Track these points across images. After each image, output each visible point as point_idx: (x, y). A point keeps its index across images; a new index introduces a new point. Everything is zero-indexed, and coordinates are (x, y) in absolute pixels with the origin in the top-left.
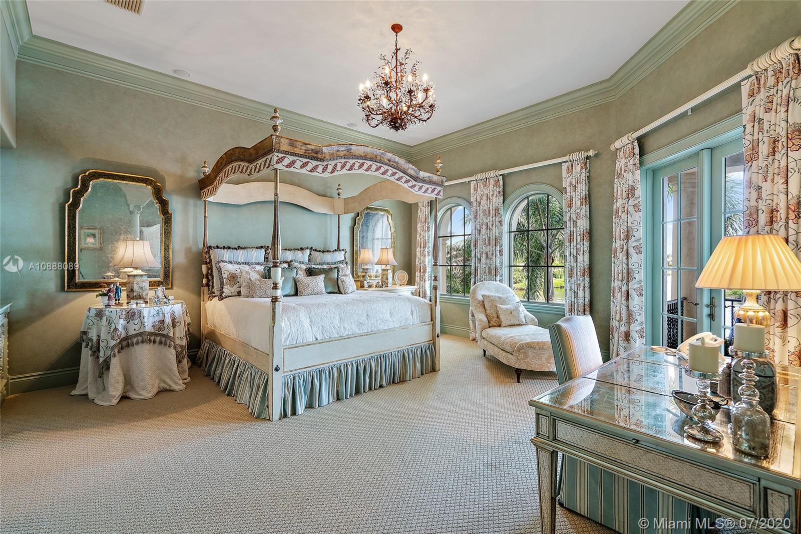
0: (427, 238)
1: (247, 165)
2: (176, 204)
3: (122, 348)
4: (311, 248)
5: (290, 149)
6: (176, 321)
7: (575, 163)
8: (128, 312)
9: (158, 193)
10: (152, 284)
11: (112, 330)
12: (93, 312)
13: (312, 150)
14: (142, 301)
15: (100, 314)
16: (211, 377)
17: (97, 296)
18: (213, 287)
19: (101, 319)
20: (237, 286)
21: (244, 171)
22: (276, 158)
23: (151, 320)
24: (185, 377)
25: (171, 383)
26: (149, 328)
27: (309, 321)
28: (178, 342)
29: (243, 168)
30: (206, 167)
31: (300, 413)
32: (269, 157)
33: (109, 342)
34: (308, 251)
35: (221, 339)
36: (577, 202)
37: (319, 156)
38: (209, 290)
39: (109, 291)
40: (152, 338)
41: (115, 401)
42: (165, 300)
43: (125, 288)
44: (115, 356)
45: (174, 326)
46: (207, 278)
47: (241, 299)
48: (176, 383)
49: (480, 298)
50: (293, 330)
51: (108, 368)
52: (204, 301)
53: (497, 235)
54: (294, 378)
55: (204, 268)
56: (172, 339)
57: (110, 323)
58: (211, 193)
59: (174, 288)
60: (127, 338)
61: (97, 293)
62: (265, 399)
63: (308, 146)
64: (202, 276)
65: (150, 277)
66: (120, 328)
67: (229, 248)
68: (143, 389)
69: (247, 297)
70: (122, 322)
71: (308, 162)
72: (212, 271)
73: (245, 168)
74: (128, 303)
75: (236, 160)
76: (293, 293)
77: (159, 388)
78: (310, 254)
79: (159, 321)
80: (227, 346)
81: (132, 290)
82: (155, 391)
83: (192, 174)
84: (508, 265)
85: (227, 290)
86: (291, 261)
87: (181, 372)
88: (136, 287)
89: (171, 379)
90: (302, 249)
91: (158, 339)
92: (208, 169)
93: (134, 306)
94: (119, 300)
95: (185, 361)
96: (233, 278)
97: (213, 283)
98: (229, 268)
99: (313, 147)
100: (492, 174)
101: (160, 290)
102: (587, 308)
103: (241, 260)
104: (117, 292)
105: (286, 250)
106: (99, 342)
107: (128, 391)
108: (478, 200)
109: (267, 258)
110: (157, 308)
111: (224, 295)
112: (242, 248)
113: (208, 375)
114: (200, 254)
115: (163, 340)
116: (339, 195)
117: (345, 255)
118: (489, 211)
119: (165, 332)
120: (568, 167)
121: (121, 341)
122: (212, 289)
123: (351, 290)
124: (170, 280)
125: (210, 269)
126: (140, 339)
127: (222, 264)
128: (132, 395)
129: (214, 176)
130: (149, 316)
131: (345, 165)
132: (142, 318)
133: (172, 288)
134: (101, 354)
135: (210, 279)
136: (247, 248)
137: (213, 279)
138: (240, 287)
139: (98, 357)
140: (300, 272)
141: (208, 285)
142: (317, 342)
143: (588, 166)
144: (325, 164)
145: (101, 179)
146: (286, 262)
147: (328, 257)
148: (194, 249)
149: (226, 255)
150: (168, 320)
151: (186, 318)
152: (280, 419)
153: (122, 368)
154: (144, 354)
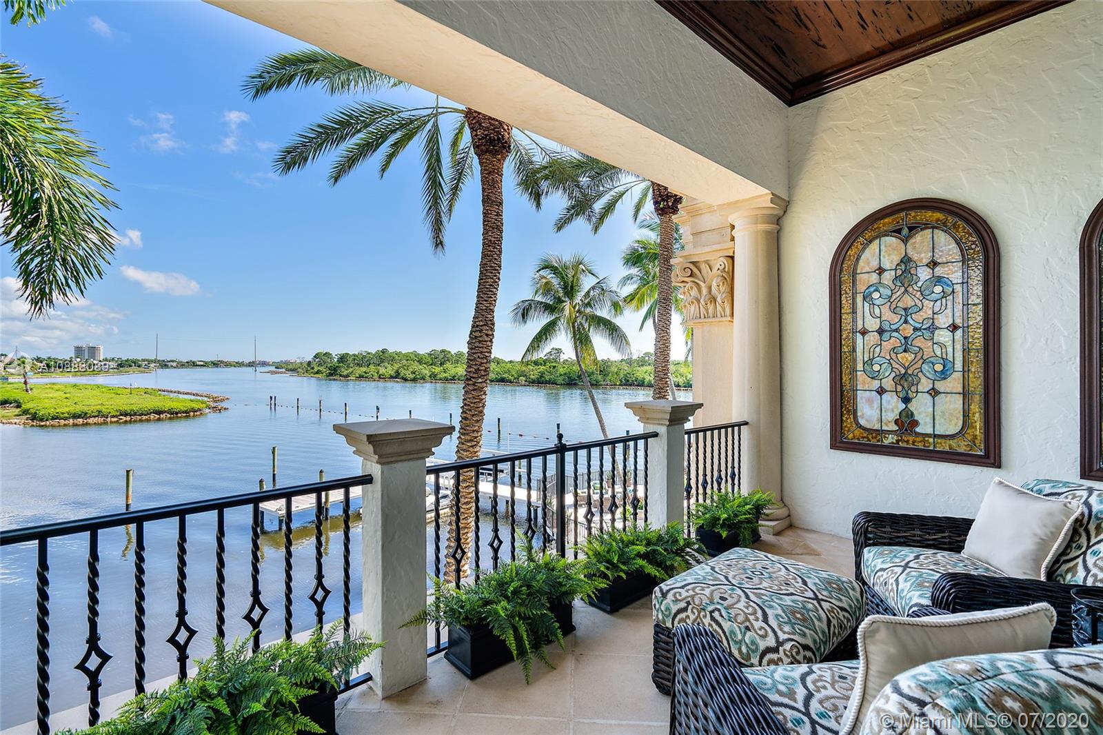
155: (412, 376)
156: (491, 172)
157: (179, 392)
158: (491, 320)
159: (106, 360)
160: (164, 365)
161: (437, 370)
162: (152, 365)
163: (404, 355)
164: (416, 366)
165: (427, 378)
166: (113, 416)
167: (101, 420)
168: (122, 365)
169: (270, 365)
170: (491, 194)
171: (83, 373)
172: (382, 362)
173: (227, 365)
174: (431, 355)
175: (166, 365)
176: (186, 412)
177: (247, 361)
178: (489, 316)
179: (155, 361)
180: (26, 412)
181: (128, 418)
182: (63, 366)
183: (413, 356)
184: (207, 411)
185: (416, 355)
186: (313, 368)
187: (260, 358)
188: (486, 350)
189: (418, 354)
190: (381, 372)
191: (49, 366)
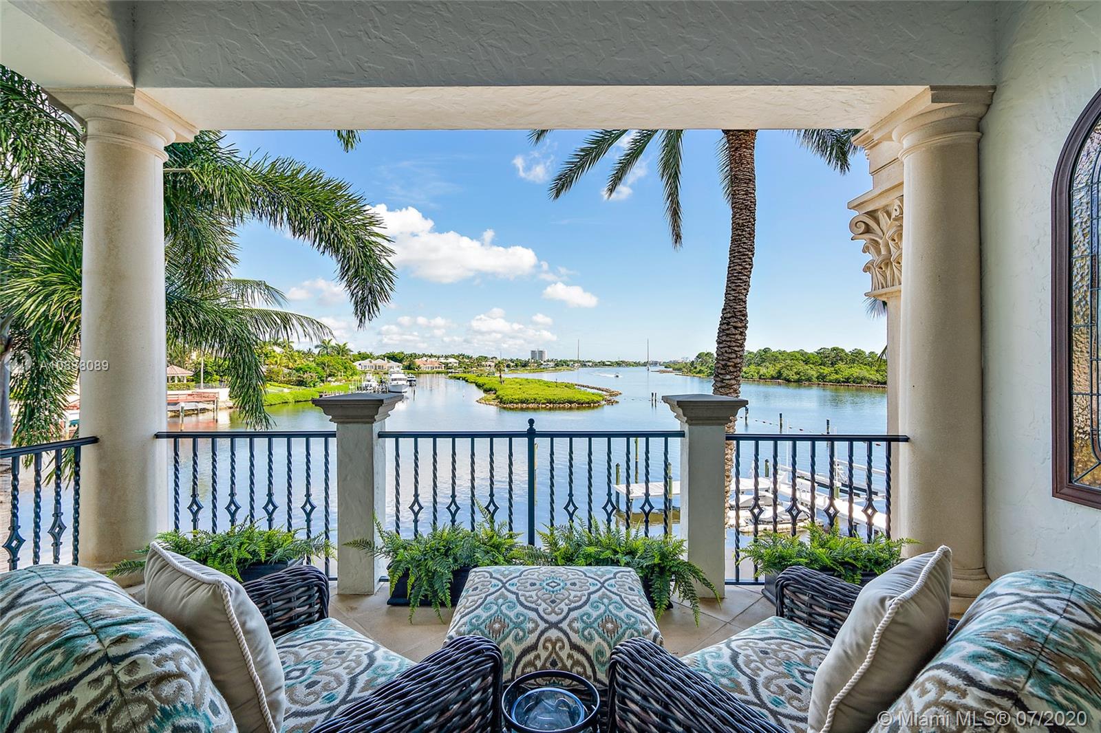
155: (796, 377)
156: (737, 148)
157: (588, 387)
158: (740, 311)
159: (548, 361)
160: (584, 364)
161: (826, 370)
162: (576, 365)
163: (789, 354)
164: (801, 367)
165: (814, 379)
166: (543, 404)
167: (536, 406)
168: (558, 364)
169: (660, 365)
170: (738, 173)
171: (534, 371)
172: (763, 362)
173: (628, 364)
174: (820, 353)
175: (585, 365)
176: (588, 403)
177: (642, 361)
178: (738, 307)
179: (579, 361)
180: (497, 397)
181: (552, 406)
182: (525, 365)
183: (798, 356)
184: (604, 402)
185: (802, 353)
186: (696, 368)
187: (652, 359)
188: (734, 344)
189: (806, 353)
190: (761, 373)
191: (516, 365)
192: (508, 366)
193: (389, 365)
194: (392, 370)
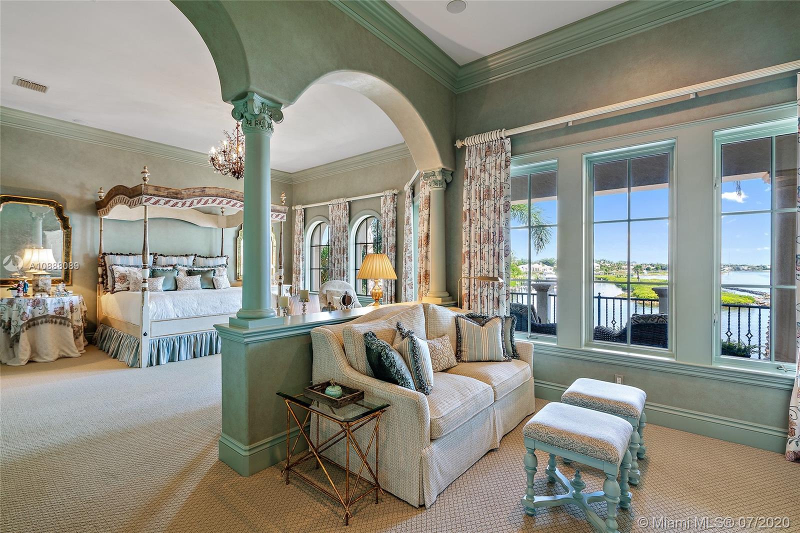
0: (301, 248)
1: (128, 199)
2: (75, 220)
3: (29, 327)
4: (196, 255)
5: (156, 193)
6: (74, 308)
7: (388, 198)
8: (34, 301)
9: (59, 212)
10: (54, 282)
11: (21, 314)
12: (5, 302)
13: (173, 193)
14: (46, 294)
15: (11, 302)
16: (103, 350)
17: (8, 290)
18: (107, 284)
19: (12, 306)
20: (127, 283)
21: (127, 202)
22: (144, 199)
23: (53, 307)
24: (81, 349)
25: (69, 352)
26: (51, 312)
27: (172, 304)
28: (75, 323)
29: (126, 200)
30: (102, 192)
31: (163, 363)
32: (141, 197)
33: (18, 322)
34: (193, 257)
35: (112, 322)
36: (388, 225)
37: (179, 196)
38: (104, 287)
39: (19, 286)
40: (54, 320)
41: (23, 363)
42: (65, 293)
43: (31, 285)
44: (23, 331)
45: (72, 311)
46: (102, 277)
47: (129, 292)
48: (73, 352)
49: (325, 292)
50: (159, 310)
51: (18, 341)
52: (99, 295)
53: (345, 246)
54: (159, 341)
55: (100, 270)
56: (70, 321)
57: (19, 309)
58: (106, 213)
59: (74, 285)
60: (33, 319)
61: (8, 288)
62: (137, 355)
63: (170, 190)
64: (98, 276)
65: (52, 276)
66: (28, 312)
67: (122, 254)
68: (47, 355)
69: (134, 291)
70: (29, 307)
71: (170, 200)
72: (106, 272)
73: (127, 201)
74: (34, 295)
75: (122, 194)
76: (173, 288)
77: (59, 355)
78: (195, 259)
79: (60, 308)
80: (116, 326)
81: (37, 286)
82: (56, 357)
83: (91, 197)
84: (354, 268)
85: (118, 286)
86: (176, 265)
87: (78, 346)
88: (40, 284)
89: (69, 349)
90: (187, 255)
91: (58, 321)
92: (104, 194)
93: (39, 297)
94: (26, 293)
95: (81, 338)
96: (124, 278)
97: (107, 281)
98: (119, 270)
99: (174, 191)
100: (341, 200)
101: (61, 286)
102: (393, 299)
103: (131, 263)
104: (25, 287)
105: (173, 256)
106: (10, 322)
107: (34, 357)
108: (334, 220)
109: (155, 262)
110: (58, 298)
111: (115, 290)
112: (133, 255)
113: (101, 349)
114: (97, 259)
115: (63, 321)
116: (223, 213)
117: (227, 260)
118: (340, 228)
119: (64, 316)
120: (384, 200)
121: (28, 321)
122: (106, 286)
123: (223, 286)
124: (70, 279)
125: (105, 270)
126: (44, 320)
127: (114, 267)
128: (37, 359)
129: (106, 202)
130: (51, 304)
131: (201, 201)
132: (45, 305)
133: (71, 285)
134: (12, 330)
135: (105, 278)
136: (138, 254)
137: (107, 278)
138: (129, 284)
139: (9, 333)
140: (180, 273)
141: (103, 283)
142: (178, 318)
143: (396, 200)
144: (184, 201)
145: (10, 202)
146: (171, 266)
147: (211, 262)
148: (91, 255)
149: (118, 259)
150: (67, 307)
151: (83, 307)
152: (148, 367)
153: (29, 340)
154: (47, 331)
191: (657, 269)
192: (648, 269)
193: (544, 268)
194: (545, 271)
